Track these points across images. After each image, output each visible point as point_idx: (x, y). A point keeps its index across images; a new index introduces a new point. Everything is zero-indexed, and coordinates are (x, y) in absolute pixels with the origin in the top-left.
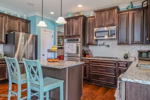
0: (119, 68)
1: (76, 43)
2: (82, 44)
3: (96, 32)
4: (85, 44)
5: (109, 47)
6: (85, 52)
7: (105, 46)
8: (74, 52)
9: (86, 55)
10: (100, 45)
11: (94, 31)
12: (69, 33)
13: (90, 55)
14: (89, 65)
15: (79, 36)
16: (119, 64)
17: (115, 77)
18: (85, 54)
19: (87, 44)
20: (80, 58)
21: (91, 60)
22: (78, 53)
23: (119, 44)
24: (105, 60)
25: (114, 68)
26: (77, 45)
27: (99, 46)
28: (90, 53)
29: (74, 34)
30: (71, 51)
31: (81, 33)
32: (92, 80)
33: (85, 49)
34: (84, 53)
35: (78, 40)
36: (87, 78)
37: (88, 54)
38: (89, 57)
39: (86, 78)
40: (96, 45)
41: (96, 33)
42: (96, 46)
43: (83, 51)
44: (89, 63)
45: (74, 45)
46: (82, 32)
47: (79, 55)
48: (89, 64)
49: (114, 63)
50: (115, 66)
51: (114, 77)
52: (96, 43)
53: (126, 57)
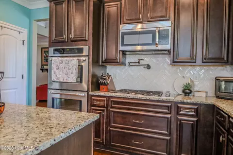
0: (179, 117)
1: (76, 58)
2: (91, 60)
3: (124, 34)
4: (98, 62)
5: (149, 68)
6: (98, 80)
7: (142, 67)
8: (72, 78)
9: (101, 87)
10: (131, 64)
11: (121, 31)
12: (59, 33)
13: (109, 86)
14: (107, 110)
15: (85, 40)
16: (178, 109)
17: (168, 138)
18: (97, 84)
19: (102, 62)
20: (86, 94)
21: (112, 97)
22: (81, 82)
23: (174, 62)
24: (146, 100)
25: (168, 118)
26: (79, 61)
27: (129, 65)
28: (108, 82)
29: (72, 36)
30: (66, 77)
31: (88, 34)
32: (115, 146)
33: (99, 72)
34: (94, 80)
35: (80, 51)
36: (103, 140)
37: (105, 84)
38: (108, 90)
39: (99, 140)
40: (123, 64)
41: (125, 36)
42: (122, 67)
43: (94, 76)
44: (107, 105)
45: (73, 62)
46: (91, 31)
47: (85, 86)
48: (107, 108)
49: (168, 107)
50: (170, 113)
51: (167, 140)
52: (122, 60)
53: (187, 91)
